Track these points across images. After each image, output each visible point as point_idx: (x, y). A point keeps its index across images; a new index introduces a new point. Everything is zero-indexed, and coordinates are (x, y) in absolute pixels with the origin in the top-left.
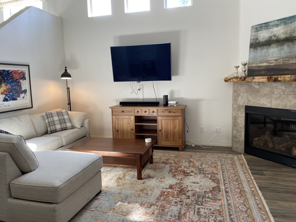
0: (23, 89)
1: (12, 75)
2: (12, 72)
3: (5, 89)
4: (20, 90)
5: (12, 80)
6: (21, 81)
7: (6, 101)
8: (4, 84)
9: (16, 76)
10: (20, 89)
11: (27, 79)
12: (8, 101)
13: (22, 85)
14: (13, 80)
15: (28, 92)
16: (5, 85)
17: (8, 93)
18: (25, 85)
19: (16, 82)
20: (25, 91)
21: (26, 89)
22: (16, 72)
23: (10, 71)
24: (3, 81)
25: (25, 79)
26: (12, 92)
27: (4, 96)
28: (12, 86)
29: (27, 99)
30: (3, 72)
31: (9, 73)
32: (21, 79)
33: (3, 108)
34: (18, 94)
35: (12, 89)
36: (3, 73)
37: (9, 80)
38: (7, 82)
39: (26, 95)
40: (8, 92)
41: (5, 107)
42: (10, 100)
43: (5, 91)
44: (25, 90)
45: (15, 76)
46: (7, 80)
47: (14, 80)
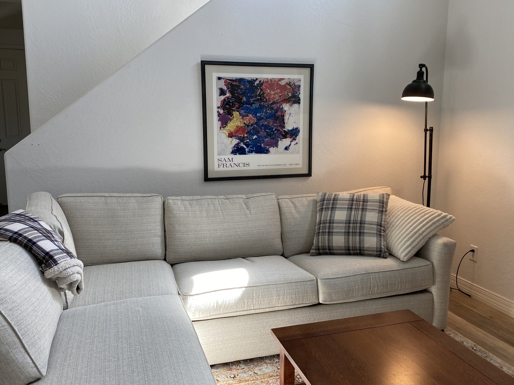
0: (289, 126)
1: (262, 90)
2: (262, 84)
3: (239, 124)
4: (279, 128)
5: (260, 105)
6: (286, 107)
7: (240, 154)
8: (238, 113)
9: (272, 93)
10: (280, 126)
11: (302, 101)
12: (246, 154)
13: (286, 117)
14: (262, 103)
15: (302, 136)
16: (240, 114)
17: (246, 136)
18: (294, 117)
19: (272, 109)
20: (294, 133)
21: (297, 129)
22: (273, 84)
23: (257, 82)
24: (237, 105)
25: (298, 102)
26: (257, 133)
27: (235, 141)
28: (259, 119)
29: (298, 152)
30: (237, 84)
31: (255, 86)
32: (287, 100)
33: (230, 169)
34: (273, 139)
35: (258, 125)
36: (238, 87)
37: (251, 104)
38: (247, 109)
39: (294, 142)
40: (247, 133)
41: (236, 168)
42: (251, 152)
43: (239, 129)
44: (293, 130)
45: (269, 94)
46: (248, 103)
47: (265, 104)
